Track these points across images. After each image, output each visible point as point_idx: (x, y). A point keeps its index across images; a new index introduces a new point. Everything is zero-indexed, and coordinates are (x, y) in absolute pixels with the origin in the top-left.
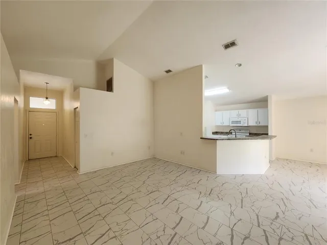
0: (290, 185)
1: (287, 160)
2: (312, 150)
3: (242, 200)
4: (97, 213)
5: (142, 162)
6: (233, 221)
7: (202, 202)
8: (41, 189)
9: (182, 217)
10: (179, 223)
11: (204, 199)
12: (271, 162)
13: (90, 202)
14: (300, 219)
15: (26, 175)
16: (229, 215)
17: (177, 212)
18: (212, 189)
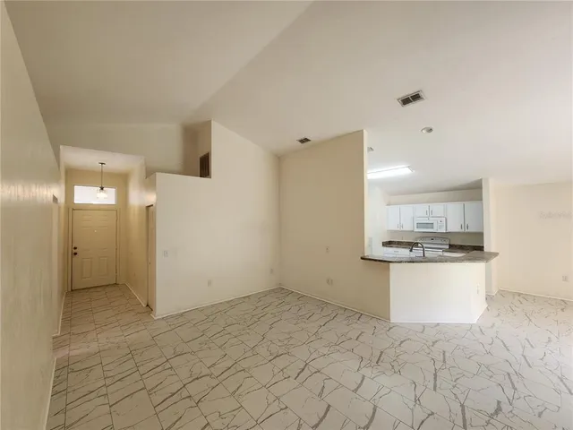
0: (524, 347)
1: (519, 295)
2: (565, 279)
3: (435, 375)
4: (185, 394)
5: (260, 297)
6: (420, 416)
7: (364, 377)
8: (94, 347)
9: (329, 406)
10: (324, 417)
11: (367, 372)
12: (489, 298)
13: (172, 372)
14: (540, 415)
15: (69, 319)
16: (411, 404)
17: (320, 395)
18: (382, 353)
